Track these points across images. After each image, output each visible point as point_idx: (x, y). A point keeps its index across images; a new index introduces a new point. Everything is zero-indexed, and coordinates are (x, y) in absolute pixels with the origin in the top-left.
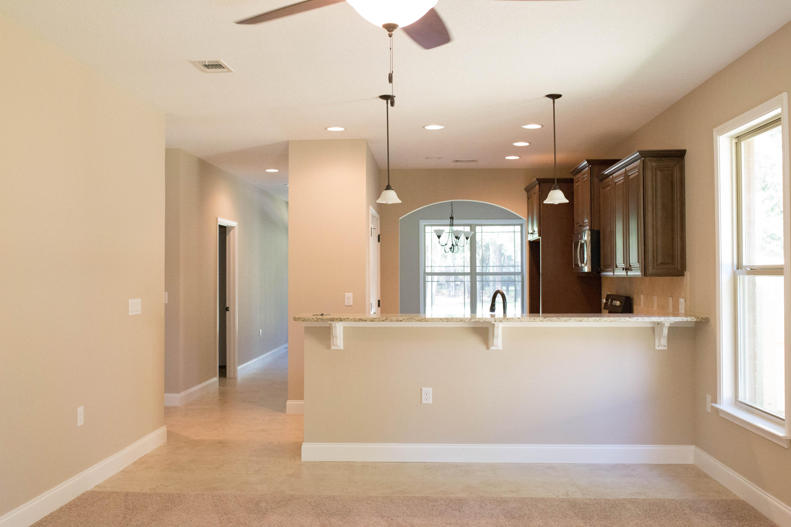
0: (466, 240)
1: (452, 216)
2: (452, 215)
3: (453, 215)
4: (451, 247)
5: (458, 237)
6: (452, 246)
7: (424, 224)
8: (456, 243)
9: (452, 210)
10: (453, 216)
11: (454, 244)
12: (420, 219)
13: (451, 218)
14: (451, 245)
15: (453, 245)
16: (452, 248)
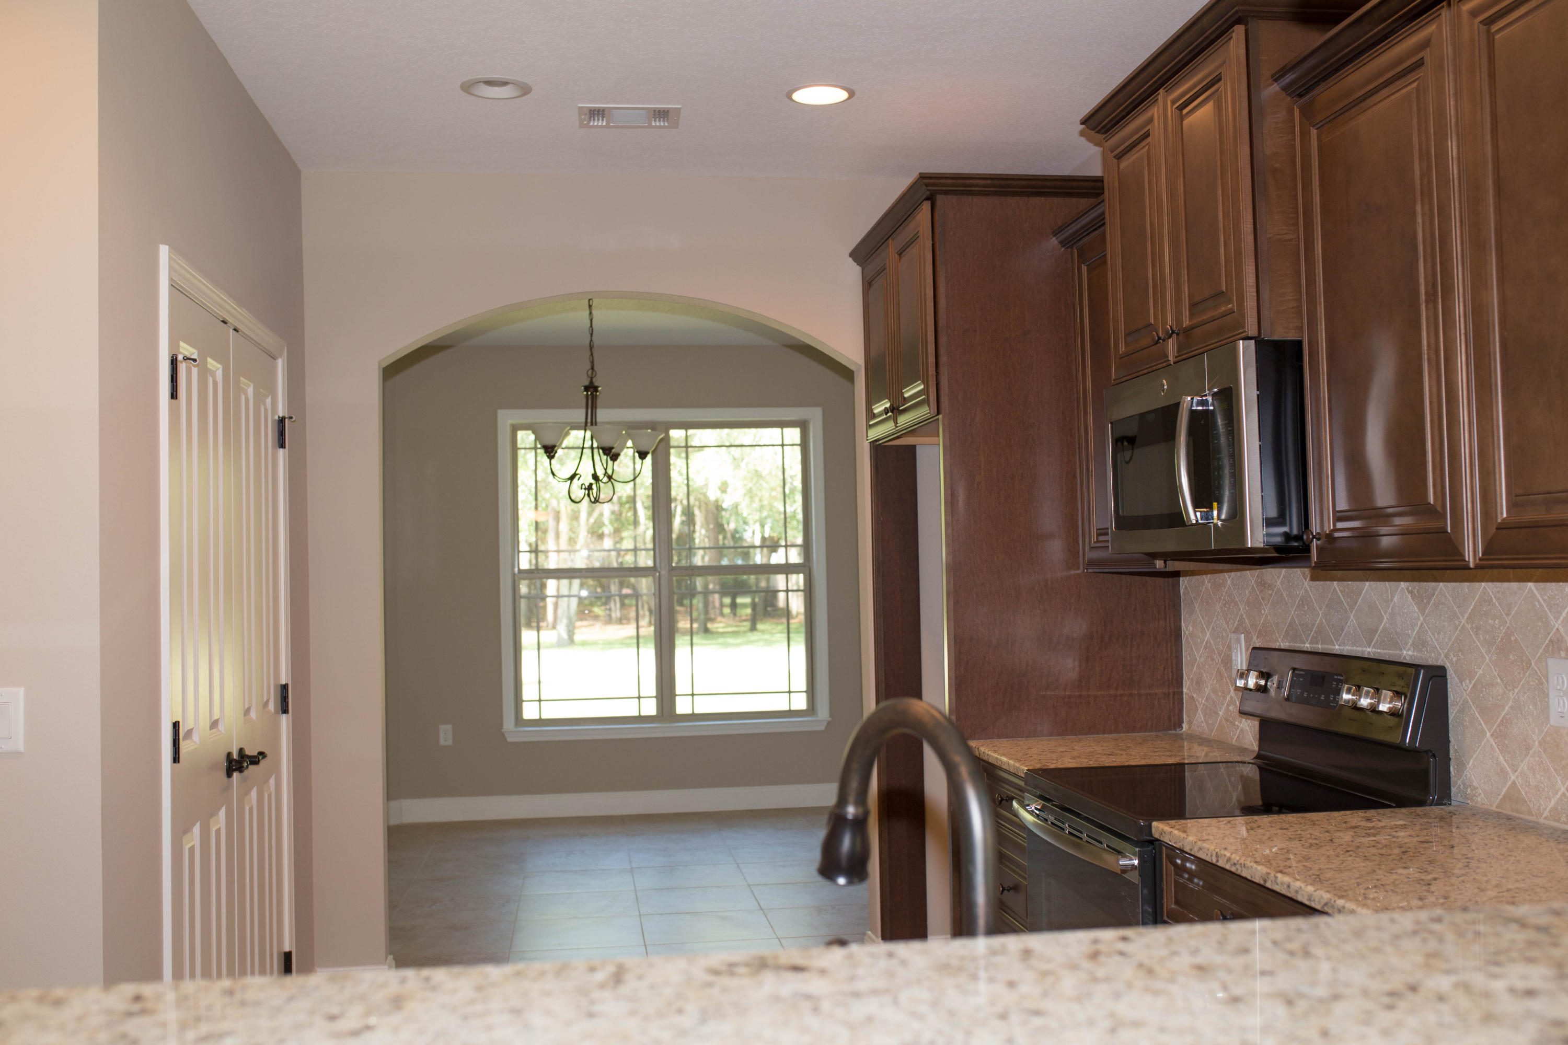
0: (640, 461)
1: (591, 382)
2: (592, 378)
3: (594, 380)
4: (591, 485)
5: (612, 448)
6: (593, 481)
7: (510, 422)
8: (606, 470)
9: (592, 363)
10: (596, 384)
11: (600, 473)
12: (501, 408)
13: (587, 389)
14: (591, 477)
15: (595, 477)
16: (594, 487)
